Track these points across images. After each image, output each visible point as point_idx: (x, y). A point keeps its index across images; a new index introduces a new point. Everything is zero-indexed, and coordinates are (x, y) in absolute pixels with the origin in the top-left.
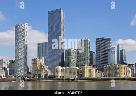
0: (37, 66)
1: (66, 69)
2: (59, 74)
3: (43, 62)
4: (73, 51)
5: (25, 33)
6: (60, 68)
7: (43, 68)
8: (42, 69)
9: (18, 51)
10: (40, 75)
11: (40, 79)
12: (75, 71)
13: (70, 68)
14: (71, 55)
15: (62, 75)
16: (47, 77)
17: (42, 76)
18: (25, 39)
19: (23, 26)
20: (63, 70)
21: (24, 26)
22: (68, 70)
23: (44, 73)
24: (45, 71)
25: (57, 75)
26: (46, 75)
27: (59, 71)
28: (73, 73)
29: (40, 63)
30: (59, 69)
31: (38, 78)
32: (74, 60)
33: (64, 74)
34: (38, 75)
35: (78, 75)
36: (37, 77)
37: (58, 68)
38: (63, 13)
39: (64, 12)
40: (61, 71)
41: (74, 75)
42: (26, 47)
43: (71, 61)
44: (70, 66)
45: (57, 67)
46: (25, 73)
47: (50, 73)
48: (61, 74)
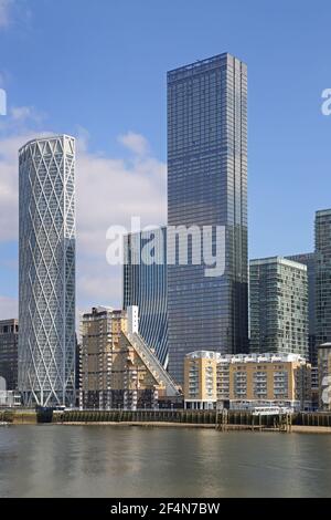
0: (108, 349)
1: (239, 366)
2: (205, 391)
3: (135, 329)
4: (292, 269)
5: (65, 183)
6: (211, 360)
7: (131, 357)
8: (129, 361)
9: (34, 274)
10: (121, 393)
11: (118, 413)
12: (286, 377)
13: (274, 358)
14: (276, 293)
15: (223, 398)
16: (149, 406)
17: (130, 399)
18: (65, 217)
19: (54, 151)
20: (224, 369)
21: (60, 150)
22: (250, 371)
23: (136, 386)
24: (141, 376)
25: (193, 396)
26: (146, 396)
27: (205, 374)
28: (272, 388)
29: (122, 333)
30: (205, 365)
31: (109, 409)
32: (298, 315)
33: (231, 392)
34: (112, 391)
35: (298, 397)
36: (104, 404)
37: (200, 359)
38: (238, 73)
39: (245, 72)
40: (215, 375)
41: (281, 397)
42: (68, 254)
43: (281, 324)
44: (274, 350)
45: (195, 355)
46: (65, 385)
47: (164, 387)
48: (215, 392)
